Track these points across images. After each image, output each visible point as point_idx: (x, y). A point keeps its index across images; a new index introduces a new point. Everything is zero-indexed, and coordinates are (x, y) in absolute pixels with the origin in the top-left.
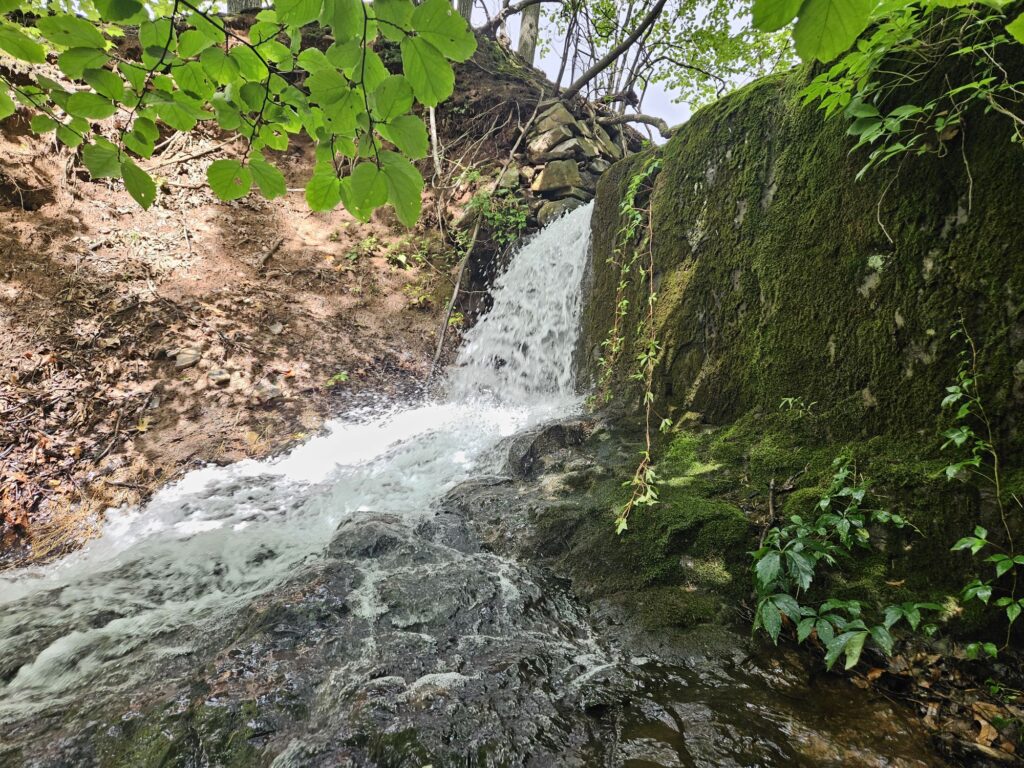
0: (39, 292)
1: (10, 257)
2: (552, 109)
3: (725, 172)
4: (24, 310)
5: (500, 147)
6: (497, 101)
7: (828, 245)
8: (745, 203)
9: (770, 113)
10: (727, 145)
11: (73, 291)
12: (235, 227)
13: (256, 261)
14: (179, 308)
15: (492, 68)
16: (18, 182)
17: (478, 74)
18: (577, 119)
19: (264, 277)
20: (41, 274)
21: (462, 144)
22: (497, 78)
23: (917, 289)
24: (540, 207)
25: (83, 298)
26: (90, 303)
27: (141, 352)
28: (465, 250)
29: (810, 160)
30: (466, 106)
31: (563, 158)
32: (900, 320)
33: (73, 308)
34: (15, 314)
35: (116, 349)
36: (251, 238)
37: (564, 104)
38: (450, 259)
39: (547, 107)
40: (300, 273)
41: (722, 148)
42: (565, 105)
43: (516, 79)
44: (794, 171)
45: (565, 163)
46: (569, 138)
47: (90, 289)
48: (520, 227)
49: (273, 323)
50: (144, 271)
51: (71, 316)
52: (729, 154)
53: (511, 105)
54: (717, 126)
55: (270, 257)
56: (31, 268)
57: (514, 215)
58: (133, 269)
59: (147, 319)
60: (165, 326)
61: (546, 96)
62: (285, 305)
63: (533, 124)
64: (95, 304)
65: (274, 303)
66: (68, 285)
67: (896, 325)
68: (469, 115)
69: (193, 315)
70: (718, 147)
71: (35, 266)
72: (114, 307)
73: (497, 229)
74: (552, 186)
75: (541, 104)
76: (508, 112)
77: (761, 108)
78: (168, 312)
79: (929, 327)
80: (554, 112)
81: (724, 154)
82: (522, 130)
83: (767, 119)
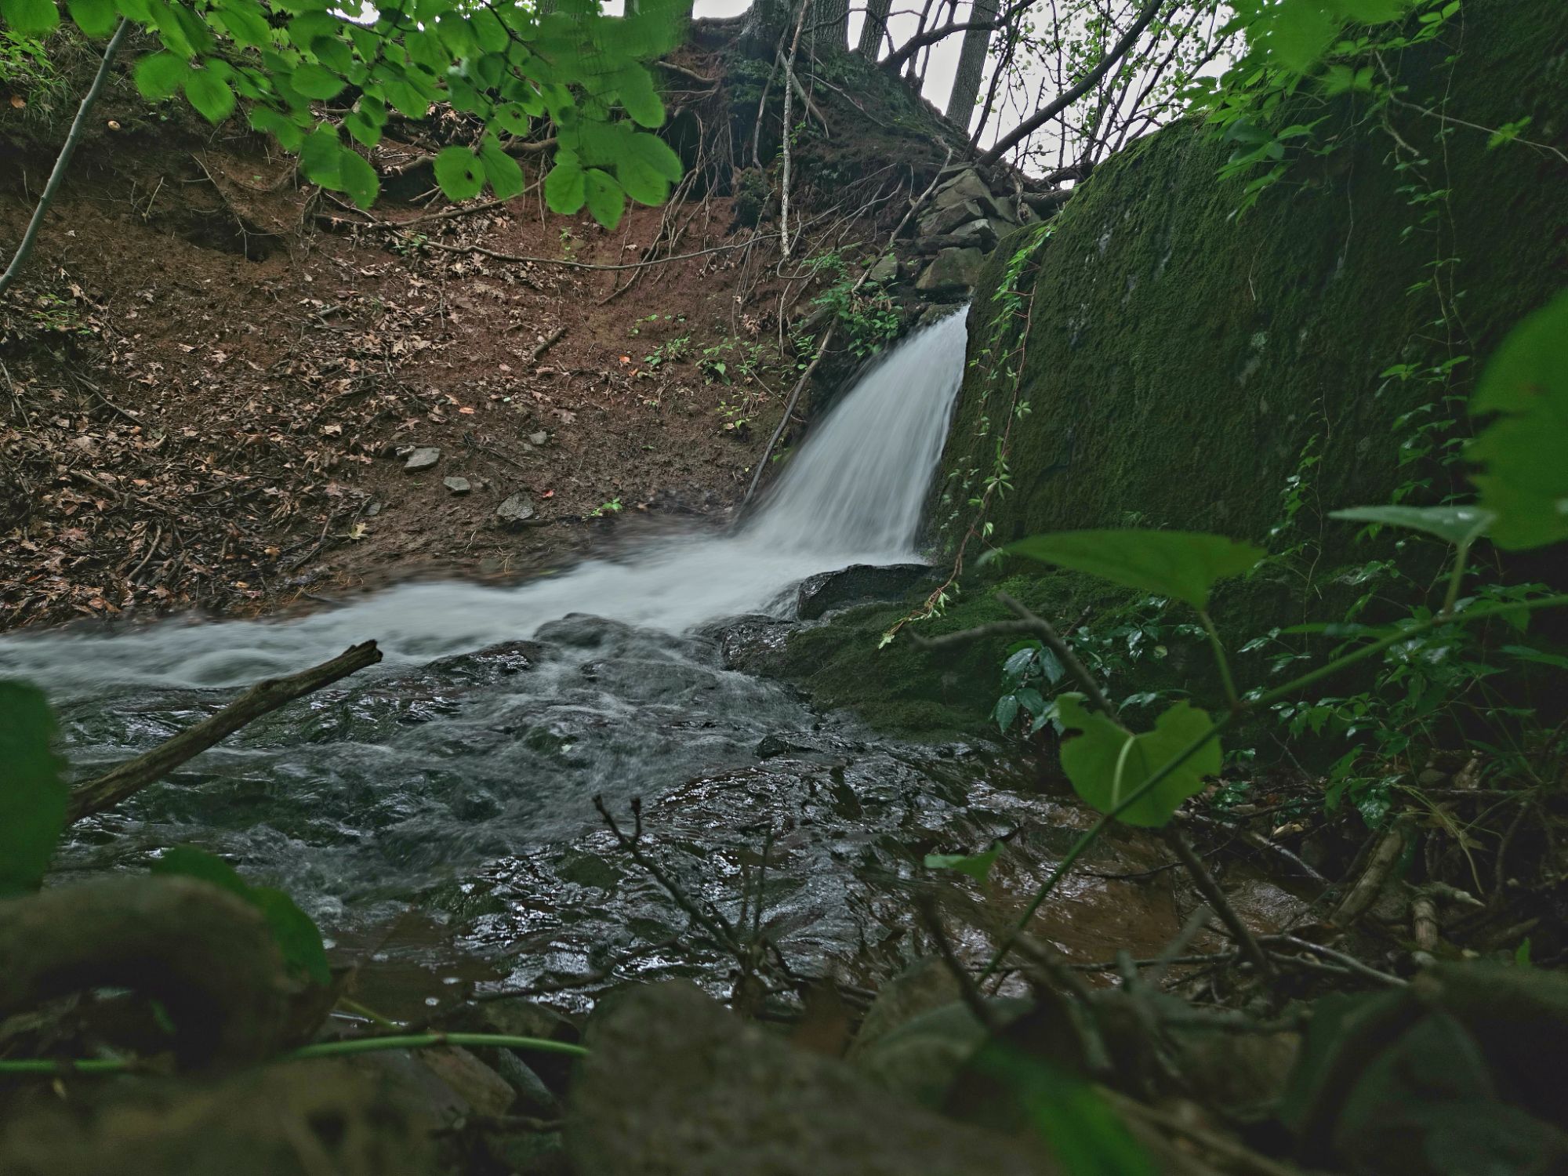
0: (254, 361)
1: (224, 314)
2: (958, 178)
3: (1121, 238)
4: (233, 380)
5: (880, 229)
6: (883, 163)
7: (1212, 323)
8: (1135, 277)
9: (1178, 156)
10: (1127, 201)
11: (294, 363)
12: (505, 308)
13: (526, 353)
14: (420, 398)
15: (885, 119)
16: (244, 222)
17: (864, 125)
18: (995, 195)
19: (533, 374)
20: (259, 340)
21: (828, 222)
22: (891, 132)
23: (1287, 366)
24: (922, 311)
25: (304, 373)
26: (311, 380)
27: (366, 447)
28: (809, 363)
29: (1210, 215)
30: (840, 168)
31: (963, 245)
32: (1264, 407)
33: (292, 384)
34: (221, 383)
35: (336, 440)
36: (525, 324)
37: (977, 170)
38: (788, 375)
39: (954, 174)
40: (582, 373)
41: (1122, 206)
42: (979, 173)
43: (918, 136)
44: (1192, 231)
45: (965, 251)
46: (977, 218)
47: (314, 363)
48: (888, 335)
49: (536, 431)
50: (383, 349)
51: (288, 393)
52: (1127, 215)
53: (903, 169)
54: (1119, 178)
55: (545, 349)
56: (247, 330)
57: (881, 319)
58: (370, 345)
59: (379, 407)
60: (399, 419)
61: (954, 161)
62: (555, 410)
63: (929, 197)
64: (318, 382)
65: (541, 407)
66: (289, 355)
67: (1258, 412)
68: (843, 181)
69: (436, 410)
70: (1117, 206)
71: (252, 328)
72: (341, 388)
73: (856, 336)
74: (942, 283)
75: (945, 169)
76: (898, 180)
77: (1169, 151)
78: (405, 402)
79: (1290, 413)
80: (960, 181)
81: (1123, 213)
82: (913, 203)
83: (1173, 165)
